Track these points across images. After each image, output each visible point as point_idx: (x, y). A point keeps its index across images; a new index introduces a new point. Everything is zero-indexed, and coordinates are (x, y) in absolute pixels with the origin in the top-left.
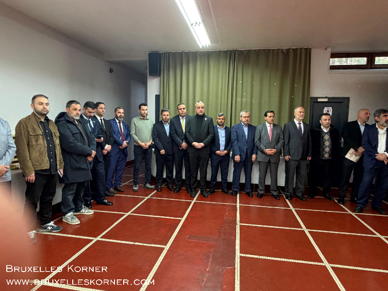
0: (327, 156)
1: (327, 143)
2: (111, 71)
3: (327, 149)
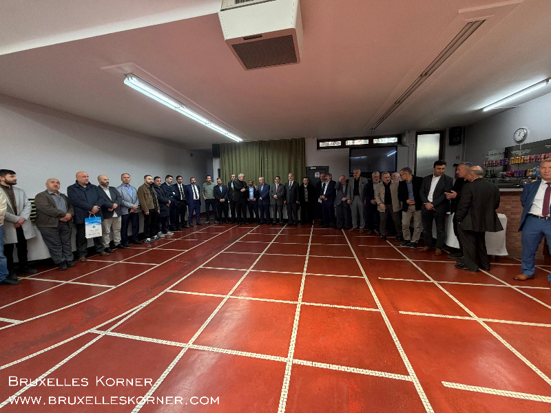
0: (307, 200)
1: (306, 193)
2: (192, 155)
3: (306, 197)
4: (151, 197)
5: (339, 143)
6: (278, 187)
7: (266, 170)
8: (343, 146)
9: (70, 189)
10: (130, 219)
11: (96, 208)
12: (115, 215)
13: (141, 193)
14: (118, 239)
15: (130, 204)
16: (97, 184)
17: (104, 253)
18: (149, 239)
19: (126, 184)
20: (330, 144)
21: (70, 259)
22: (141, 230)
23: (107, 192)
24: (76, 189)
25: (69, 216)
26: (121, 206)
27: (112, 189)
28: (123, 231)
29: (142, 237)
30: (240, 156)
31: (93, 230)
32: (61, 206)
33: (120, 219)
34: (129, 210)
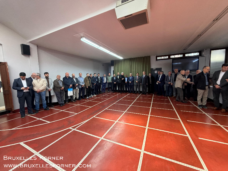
2: (103, 65)
4: (88, 81)
5: (167, 57)
6: (138, 77)
7: (133, 70)
8: (169, 58)
9: (63, 78)
10: (82, 89)
11: (71, 85)
12: (77, 88)
13: (85, 80)
14: (78, 97)
15: (81, 84)
16: (72, 77)
17: (73, 101)
18: (88, 97)
19: (80, 77)
20: (163, 58)
21: (63, 103)
22: (85, 94)
23: (75, 80)
24: (65, 79)
25: (63, 88)
26: (79, 85)
27: (76, 79)
28: (80, 94)
29: (86, 96)
30: (122, 65)
31: (70, 93)
32: (61, 84)
33: (79, 89)
34: (82, 86)
